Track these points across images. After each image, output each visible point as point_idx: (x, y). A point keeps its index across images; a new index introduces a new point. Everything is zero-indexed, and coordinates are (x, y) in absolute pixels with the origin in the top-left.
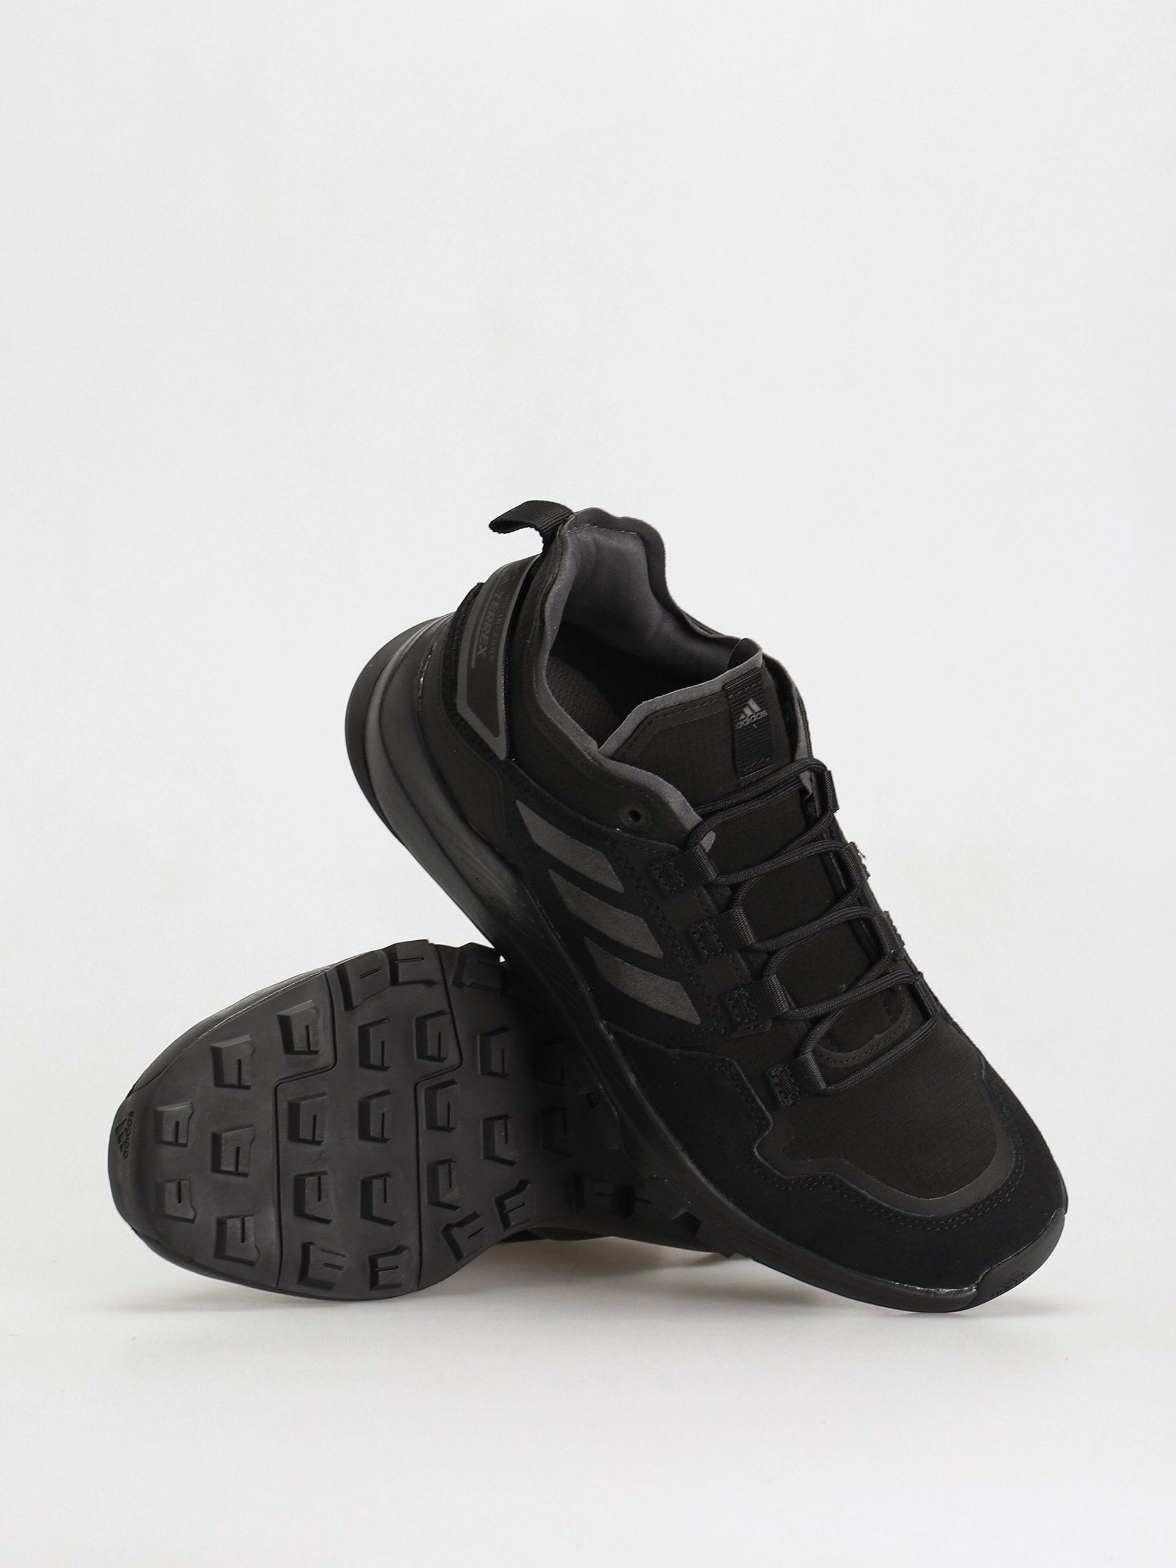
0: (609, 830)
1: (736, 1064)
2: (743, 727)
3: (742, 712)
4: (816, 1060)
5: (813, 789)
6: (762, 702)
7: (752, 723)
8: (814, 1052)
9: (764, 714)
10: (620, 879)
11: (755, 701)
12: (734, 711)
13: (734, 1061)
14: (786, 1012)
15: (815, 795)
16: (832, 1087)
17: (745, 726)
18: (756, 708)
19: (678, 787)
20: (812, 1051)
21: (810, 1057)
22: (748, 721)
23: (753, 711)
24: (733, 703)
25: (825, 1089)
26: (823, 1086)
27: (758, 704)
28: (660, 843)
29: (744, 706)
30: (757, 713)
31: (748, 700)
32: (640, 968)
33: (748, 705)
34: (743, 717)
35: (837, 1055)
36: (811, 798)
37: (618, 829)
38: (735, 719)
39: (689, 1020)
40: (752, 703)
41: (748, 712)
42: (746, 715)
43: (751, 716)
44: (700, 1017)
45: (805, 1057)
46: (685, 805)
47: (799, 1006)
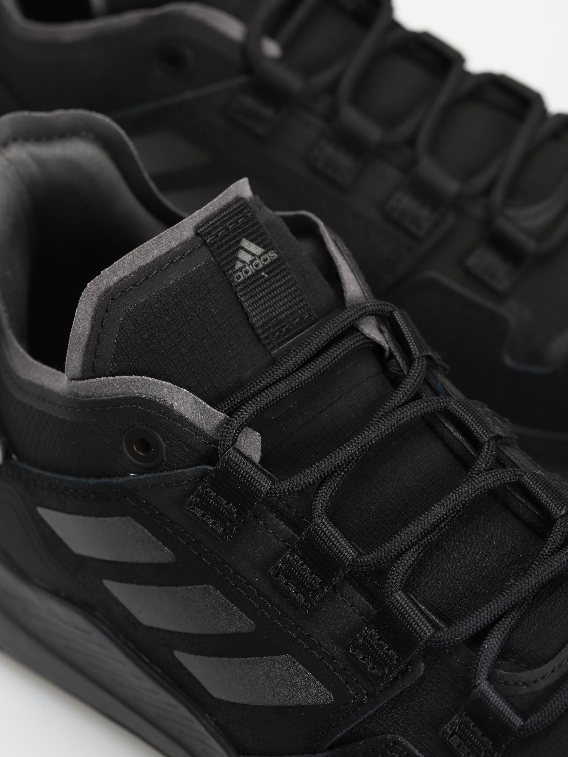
0: (121, 480)
1: (401, 739)
2: (245, 280)
3: (237, 259)
4: (497, 691)
5: (387, 343)
6: (263, 241)
7: (258, 272)
8: (490, 679)
9: (272, 255)
10: (165, 544)
11: (252, 241)
12: (222, 260)
13: (398, 736)
14: (432, 636)
15: (392, 349)
16: (533, 719)
17: (249, 278)
18: (256, 250)
19: (180, 384)
20: (487, 679)
21: (486, 687)
22: (251, 270)
23: (253, 255)
24: (218, 248)
25: (523, 726)
26: (518, 721)
27: (258, 244)
28: (188, 470)
29: (238, 250)
30: (259, 257)
31: (240, 241)
32: (238, 657)
33: (242, 248)
34: (239, 265)
35: (526, 675)
36: (392, 356)
37: (131, 474)
38: (228, 270)
39: (320, 701)
40: (246, 243)
41: (243, 256)
42: (243, 262)
43: (251, 262)
44: (330, 691)
45: (480, 690)
46: (197, 402)
47: (449, 622)
